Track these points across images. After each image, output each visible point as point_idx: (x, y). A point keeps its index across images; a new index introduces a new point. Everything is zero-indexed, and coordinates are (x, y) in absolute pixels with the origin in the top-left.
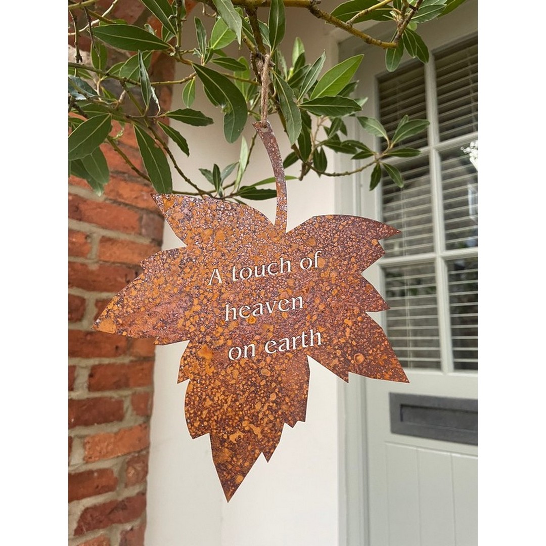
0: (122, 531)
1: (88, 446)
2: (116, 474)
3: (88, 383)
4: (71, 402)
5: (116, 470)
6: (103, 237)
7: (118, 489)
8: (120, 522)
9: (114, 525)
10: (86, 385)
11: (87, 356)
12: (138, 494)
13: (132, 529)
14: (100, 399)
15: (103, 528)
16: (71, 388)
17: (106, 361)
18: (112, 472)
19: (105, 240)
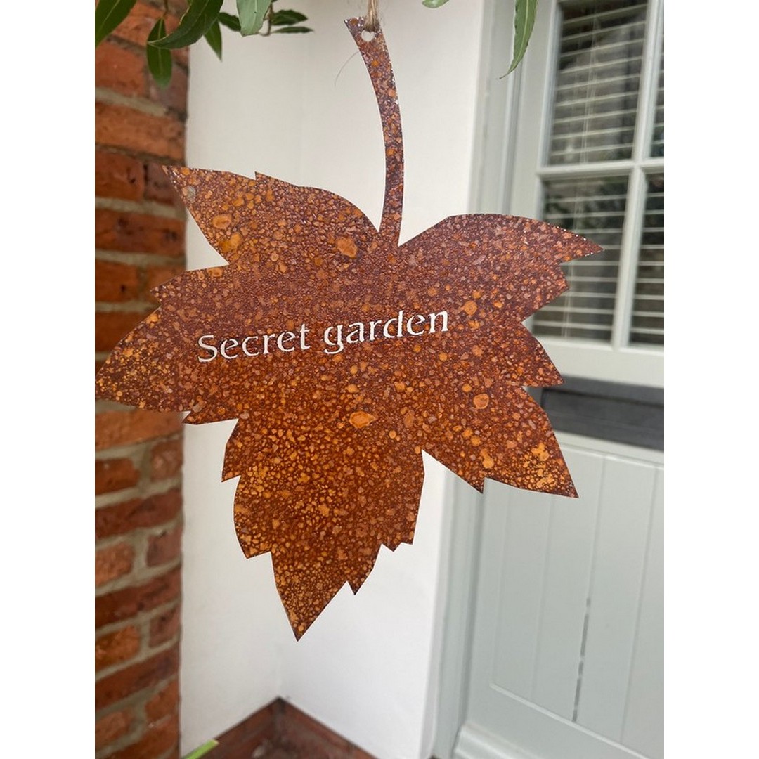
0: (150, 537)
5: (136, 461)
7: (141, 483)
8: (146, 525)
9: (138, 530)
12: (170, 490)
13: (164, 534)
15: (123, 533)
17: (108, 307)
18: (130, 462)
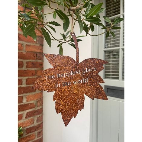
1: (27, 98)
2: (35, 104)
3: (26, 83)
6: (26, 45)
7: (35, 107)
9: (35, 116)
11: (25, 76)
14: (29, 87)
17: (30, 77)
19: (27, 45)
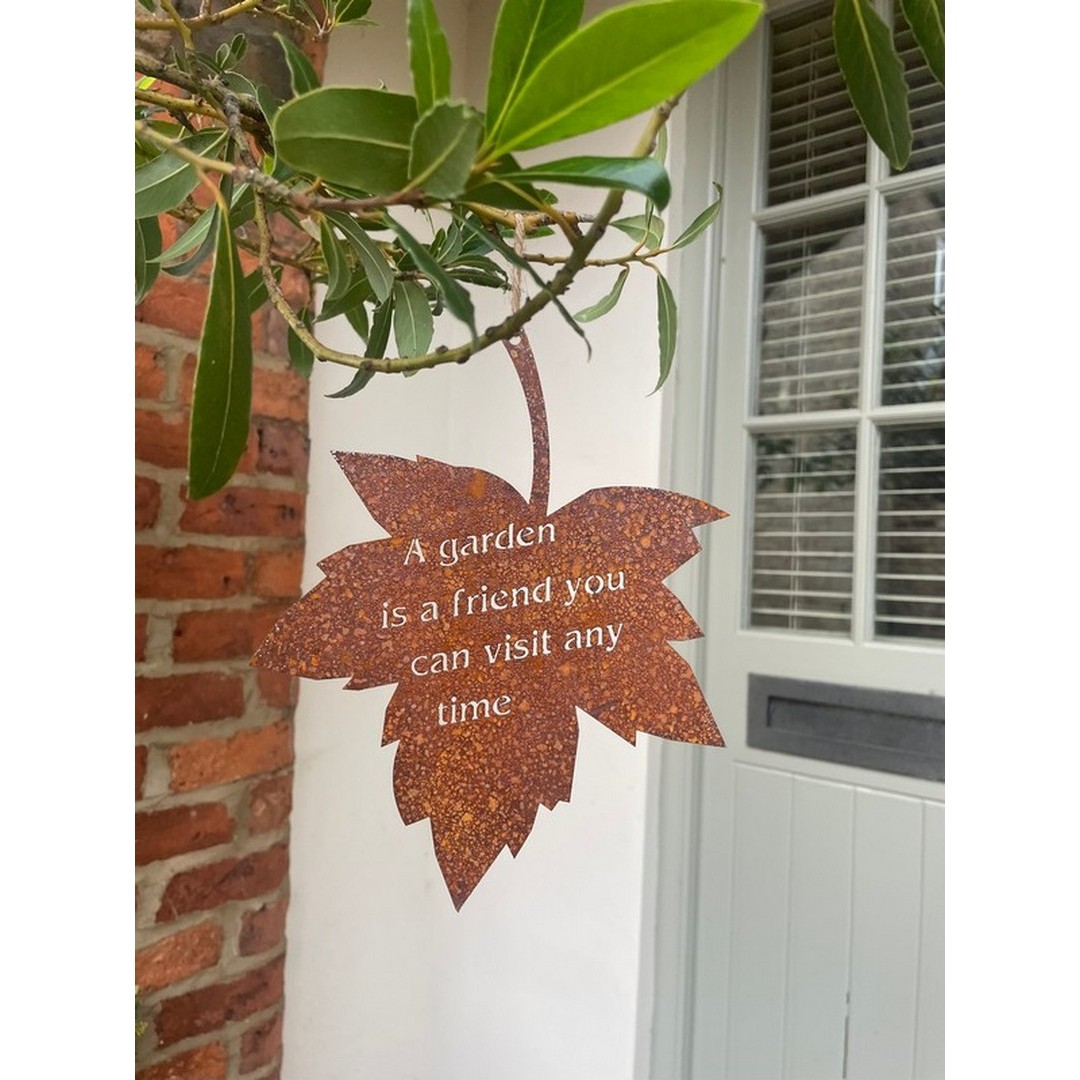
0: (245, 913)
1: (176, 763)
3: (172, 647)
4: (141, 683)
5: (231, 805)
7: (236, 837)
8: (241, 897)
9: (229, 902)
10: (168, 650)
11: (168, 596)
12: (274, 846)
13: (263, 909)
14: (197, 676)
15: (209, 908)
16: (140, 657)
17: (206, 605)
18: (224, 808)
